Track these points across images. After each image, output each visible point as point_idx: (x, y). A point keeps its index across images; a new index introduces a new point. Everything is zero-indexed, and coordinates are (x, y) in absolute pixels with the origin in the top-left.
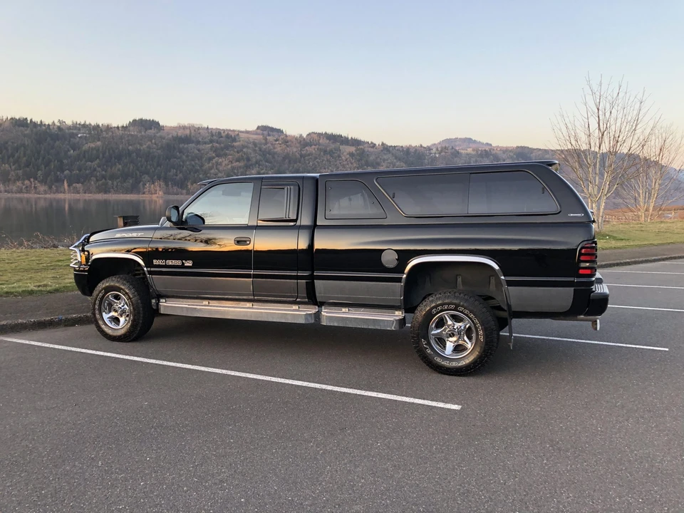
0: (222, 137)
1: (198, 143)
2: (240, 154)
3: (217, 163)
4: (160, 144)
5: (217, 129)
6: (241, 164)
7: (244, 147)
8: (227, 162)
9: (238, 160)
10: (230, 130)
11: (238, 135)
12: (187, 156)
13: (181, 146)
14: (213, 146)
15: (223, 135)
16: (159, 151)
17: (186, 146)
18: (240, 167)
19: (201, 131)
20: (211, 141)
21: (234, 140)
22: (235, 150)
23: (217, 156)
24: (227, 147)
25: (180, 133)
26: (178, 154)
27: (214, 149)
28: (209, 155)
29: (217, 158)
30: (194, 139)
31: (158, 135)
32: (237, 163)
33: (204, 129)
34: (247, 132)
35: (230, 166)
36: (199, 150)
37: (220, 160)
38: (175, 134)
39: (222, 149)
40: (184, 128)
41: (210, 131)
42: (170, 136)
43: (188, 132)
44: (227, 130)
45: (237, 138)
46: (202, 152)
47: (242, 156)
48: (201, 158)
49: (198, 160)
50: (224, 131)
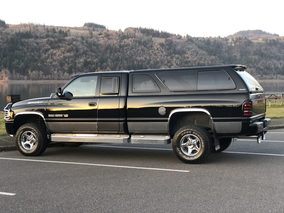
0: (56, 32)
1: (37, 37)
2: (71, 46)
3: (52, 54)
4: (5, 39)
5: (51, 26)
6: (72, 54)
7: (74, 40)
8: (60, 53)
9: (69, 51)
10: (62, 27)
11: (69, 31)
12: (28, 49)
13: (23, 40)
14: (48, 40)
15: (57, 31)
16: (5, 45)
17: (27, 40)
18: (71, 57)
19: (39, 28)
20: (47, 36)
21: (66, 34)
22: (67, 43)
23: (52, 48)
24: (60, 41)
25: (22, 30)
26: (20, 46)
27: (49, 42)
28: (45, 48)
29: (52, 50)
30: (33, 34)
31: (4, 32)
32: (68, 54)
33: (41, 26)
34: (76, 28)
35: (62, 56)
36: (37, 44)
37: (55, 51)
38: (18, 31)
39: (56, 42)
40: (25, 25)
41: (46, 28)
42: (14, 32)
43: (28, 29)
44: (60, 27)
45: (68, 33)
46: (40, 45)
47: (72, 47)
48: (40, 49)
49: (37, 51)
50: (58, 28)
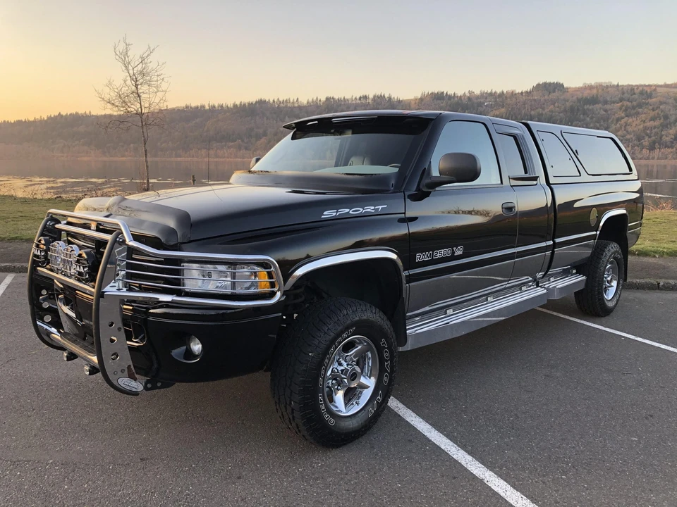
0: (634, 94)
1: (606, 102)
2: (657, 111)
3: (626, 124)
4: (563, 107)
5: (629, 85)
6: (657, 123)
7: (661, 103)
8: (638, 122)
9: (653, 119)
10: (645, 86)
11: (655, 90)
12: (592, 118)
13: (586, 107)
14: (623, 106)
15: (636, 91)
16: (561, 114)
17: (591, 107)
18: (655, 127)
19: (610, 89)
20: (621, 100)
21: (650, 96)
22: (651, 108)
23: (627, 116)
24: (640, 106)
25: (586, 94)
26: (582, 116)
27: (624, 108)
28: (617, 116)
29: (626, 118)
30: (601, 99)
31: (562, 98)
32: (652, 123)
33: (614, 86)
34: (666, 86)
35: (642, 126)
36: (606, 111)
37: (630, 120)
38: (580, 95)
39: (634, 108)
40: (591, 87)
41: (620, 88)
42: (575, 98)
43: (595, 91)
44: (641, 86)
45: (653, 93)
46: (609, 112)
47: (658, 114)
48: (608, 119)
49: (604, 121)
50: (638, 86)
